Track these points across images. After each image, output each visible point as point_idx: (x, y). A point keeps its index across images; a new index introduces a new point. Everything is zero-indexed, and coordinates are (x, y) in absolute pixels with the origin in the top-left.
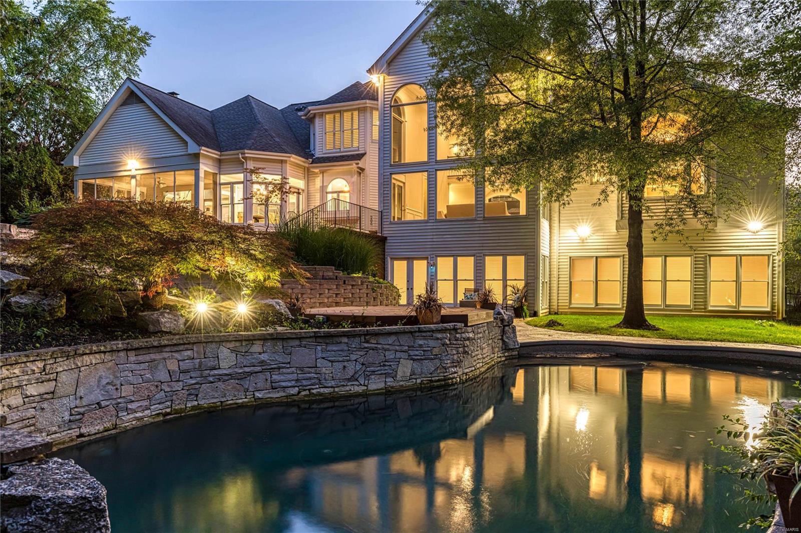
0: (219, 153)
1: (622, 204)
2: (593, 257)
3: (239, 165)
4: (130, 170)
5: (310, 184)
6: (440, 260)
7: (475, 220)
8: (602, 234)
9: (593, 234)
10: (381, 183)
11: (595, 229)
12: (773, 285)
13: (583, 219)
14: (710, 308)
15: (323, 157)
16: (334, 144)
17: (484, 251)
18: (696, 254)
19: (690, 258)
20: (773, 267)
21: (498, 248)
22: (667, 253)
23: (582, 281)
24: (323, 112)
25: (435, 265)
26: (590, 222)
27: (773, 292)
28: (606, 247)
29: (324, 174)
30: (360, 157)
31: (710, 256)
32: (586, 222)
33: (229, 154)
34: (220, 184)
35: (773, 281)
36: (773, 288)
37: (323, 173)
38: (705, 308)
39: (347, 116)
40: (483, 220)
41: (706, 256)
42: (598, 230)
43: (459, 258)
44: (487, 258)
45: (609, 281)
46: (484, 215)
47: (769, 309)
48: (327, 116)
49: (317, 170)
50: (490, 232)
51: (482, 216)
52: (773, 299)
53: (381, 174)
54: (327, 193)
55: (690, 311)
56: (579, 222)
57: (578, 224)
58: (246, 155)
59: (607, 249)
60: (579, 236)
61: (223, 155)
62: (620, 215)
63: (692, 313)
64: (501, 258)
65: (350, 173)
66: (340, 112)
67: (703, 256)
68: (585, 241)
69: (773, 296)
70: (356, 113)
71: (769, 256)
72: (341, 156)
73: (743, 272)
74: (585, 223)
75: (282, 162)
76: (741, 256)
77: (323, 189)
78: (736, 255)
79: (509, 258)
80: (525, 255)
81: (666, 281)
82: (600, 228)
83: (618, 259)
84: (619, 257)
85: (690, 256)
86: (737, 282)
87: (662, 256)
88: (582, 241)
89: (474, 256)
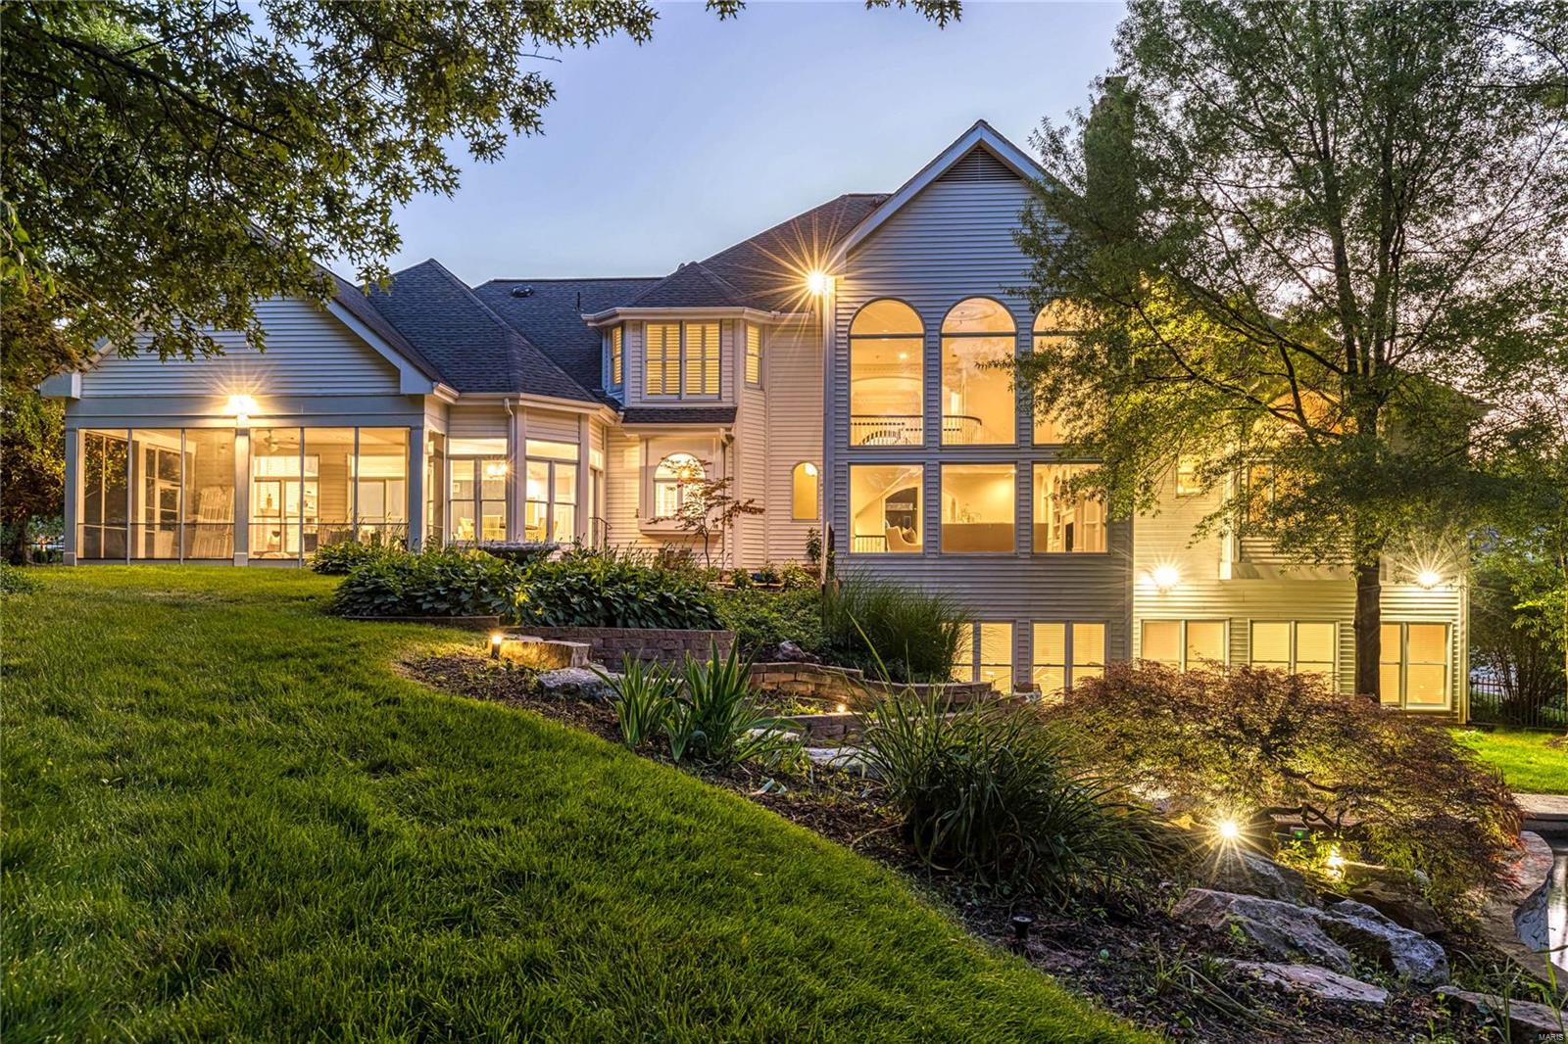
0: (456, 394)
2: (1181, 620)
3: (501, 421)
4: (235, 417)
5: (612, 459)
7: (1017, 558)
8: (1195, 583)
9: (1183, 581)
11: (1187, 572)
12: (1454, 670)
13: (1166, 557)
15: (642, 410)
16: (664, 383)
17: (1031, 615)
18: (1344, 620)
19: (1333, 626)
20: (1454, 642)
21: (1056, 609)
22: (1298, 617)
24: (642, 321)
26: (1177, 562)
27: (1454, 681)
28: (1202, 605)
29: (650, 444)
30: (728, 415)
32: (1172, 563)
33: (477, 399)
34: (450, 458)
35: (1454, 665)
36: (1454, 676)
37: (647, 441)
39: (693, 332)
40: (1031, 559)
42: (1188, 576)
43: (983, 625)
44: (1036, 625)
46: (1033, 545)
47: (1447, 708)
48: (650, 328)
49: (634, 436)
50: (1044, 580)
51: (1028, 551)
52: (1453, 692)
53: (830, 463)
54: (655, 481)
56: (1160, 561)
57: (1157, 564)
58: (521, 403)
59: (1204, 608)
60: (1157, 585)
61: (463, 399)
62: (1238, 553)
64: (1062, 627)
65: (707, 445)
66: (681, 322)
68: (1169, 593)
69: (1454, 687)
70: (713, 330)
71: (1447, 625)
72: (682, 410)
73: (1410, 648)
74: (1168, 563)
75: (580, 417)
76: (1408, 623)
77: (646, 473)
78: (1400, 623)
79: (1076, 626)
80: (1106, 622)
81: (1296, 662)
82: (1192, 573)
83: (1221, 625)
84: (1223, 621)
85: (1334, 622)
86: (1401, 664)
87: (1289, 621)
88: (1163, 593)
89: (1014, 622)
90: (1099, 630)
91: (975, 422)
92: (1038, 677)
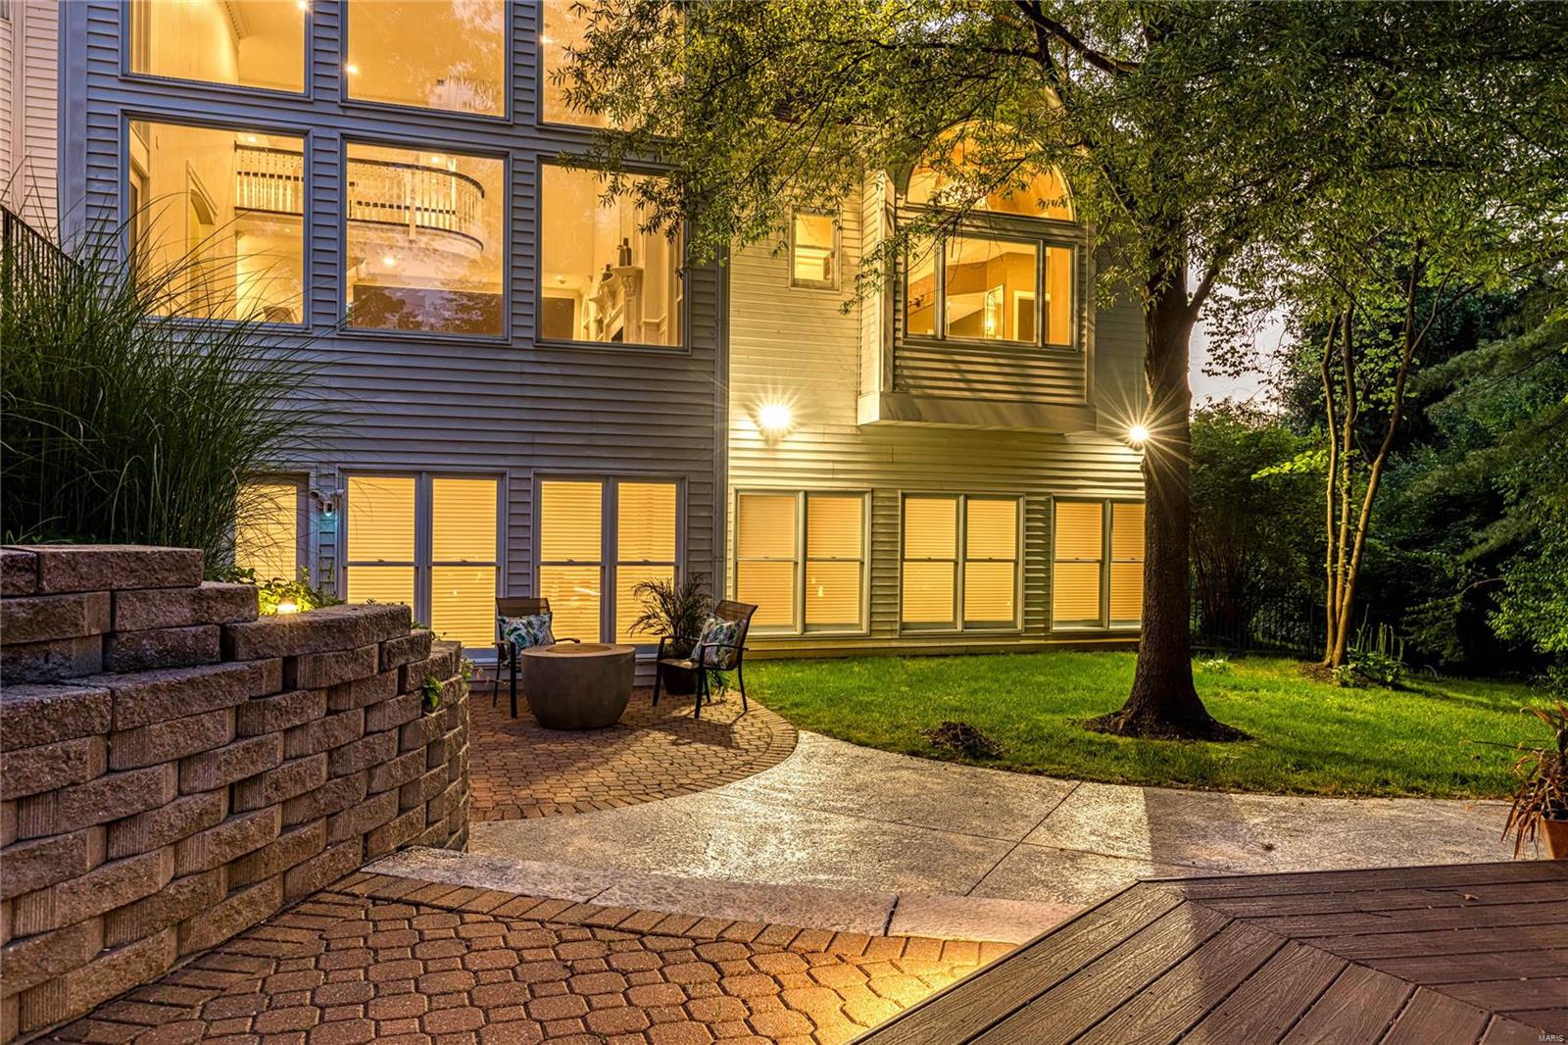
1: (895, 348)
2: (795, 492)
6: (358, 489)
7: (505, 347)
8: (820, 429)
9: (802, 425)
10: (75, 145)
11: (807, 411)
13: (775, 383)
14: (1055, 628)
17: (535, 462)
18: (1029, 494)
19: (1014, 503)
21: (589, 453)
22: (971, 489)
23: (767, 560)
25: (339, 504)
26: (794, 394)
28: (829, 466)
31: (1057, 499)
32: (784, 393)
38: (1047, 629)
40: (537, 350)
41: (1049, 500)
42: (809, 417)
43: (438, 484)
44: (548, 487)
45: (834, 560)
46: (538, 331)
50: (561, 394)
51: (531, 334)
53: (76, 106)
55: (1017, 636)
56: (765, 391)
57: (762, 395)
59: (833, 471)
60: (761, 432)
62: (890, 377)
63: (1022, 642)
64: (596, 489)
67: (1042, 499)
68: (781, 446)
73: (1116, 539)
74: (779, 395)
76: (1113, 501)
78: (1102, 500)
79: (624, 489)
80: (679, 480)
81: (965, 560)
82: (813, 414)
83: (859, 501)
84: (860, 494)
85: (1016, 498)
86: (1102, 563)
87: (956, 496)
88: (771, 443)
89: (499, 476)
90: (666, 495)
91: (473, 188)
92: (550, 585)
